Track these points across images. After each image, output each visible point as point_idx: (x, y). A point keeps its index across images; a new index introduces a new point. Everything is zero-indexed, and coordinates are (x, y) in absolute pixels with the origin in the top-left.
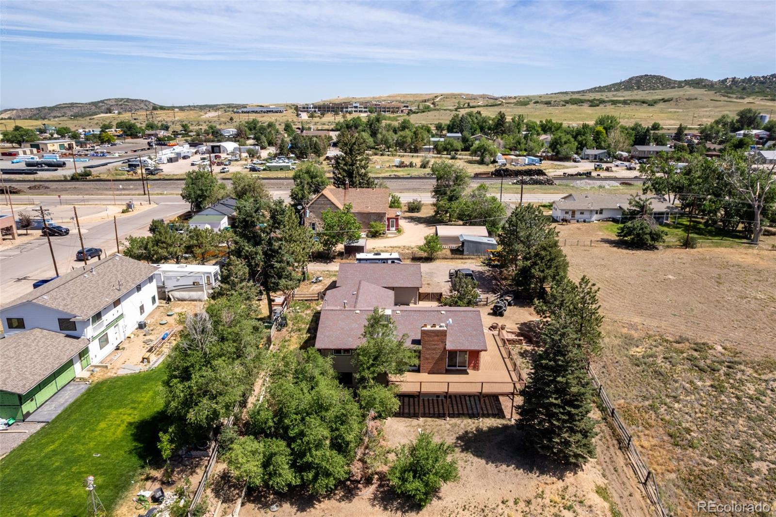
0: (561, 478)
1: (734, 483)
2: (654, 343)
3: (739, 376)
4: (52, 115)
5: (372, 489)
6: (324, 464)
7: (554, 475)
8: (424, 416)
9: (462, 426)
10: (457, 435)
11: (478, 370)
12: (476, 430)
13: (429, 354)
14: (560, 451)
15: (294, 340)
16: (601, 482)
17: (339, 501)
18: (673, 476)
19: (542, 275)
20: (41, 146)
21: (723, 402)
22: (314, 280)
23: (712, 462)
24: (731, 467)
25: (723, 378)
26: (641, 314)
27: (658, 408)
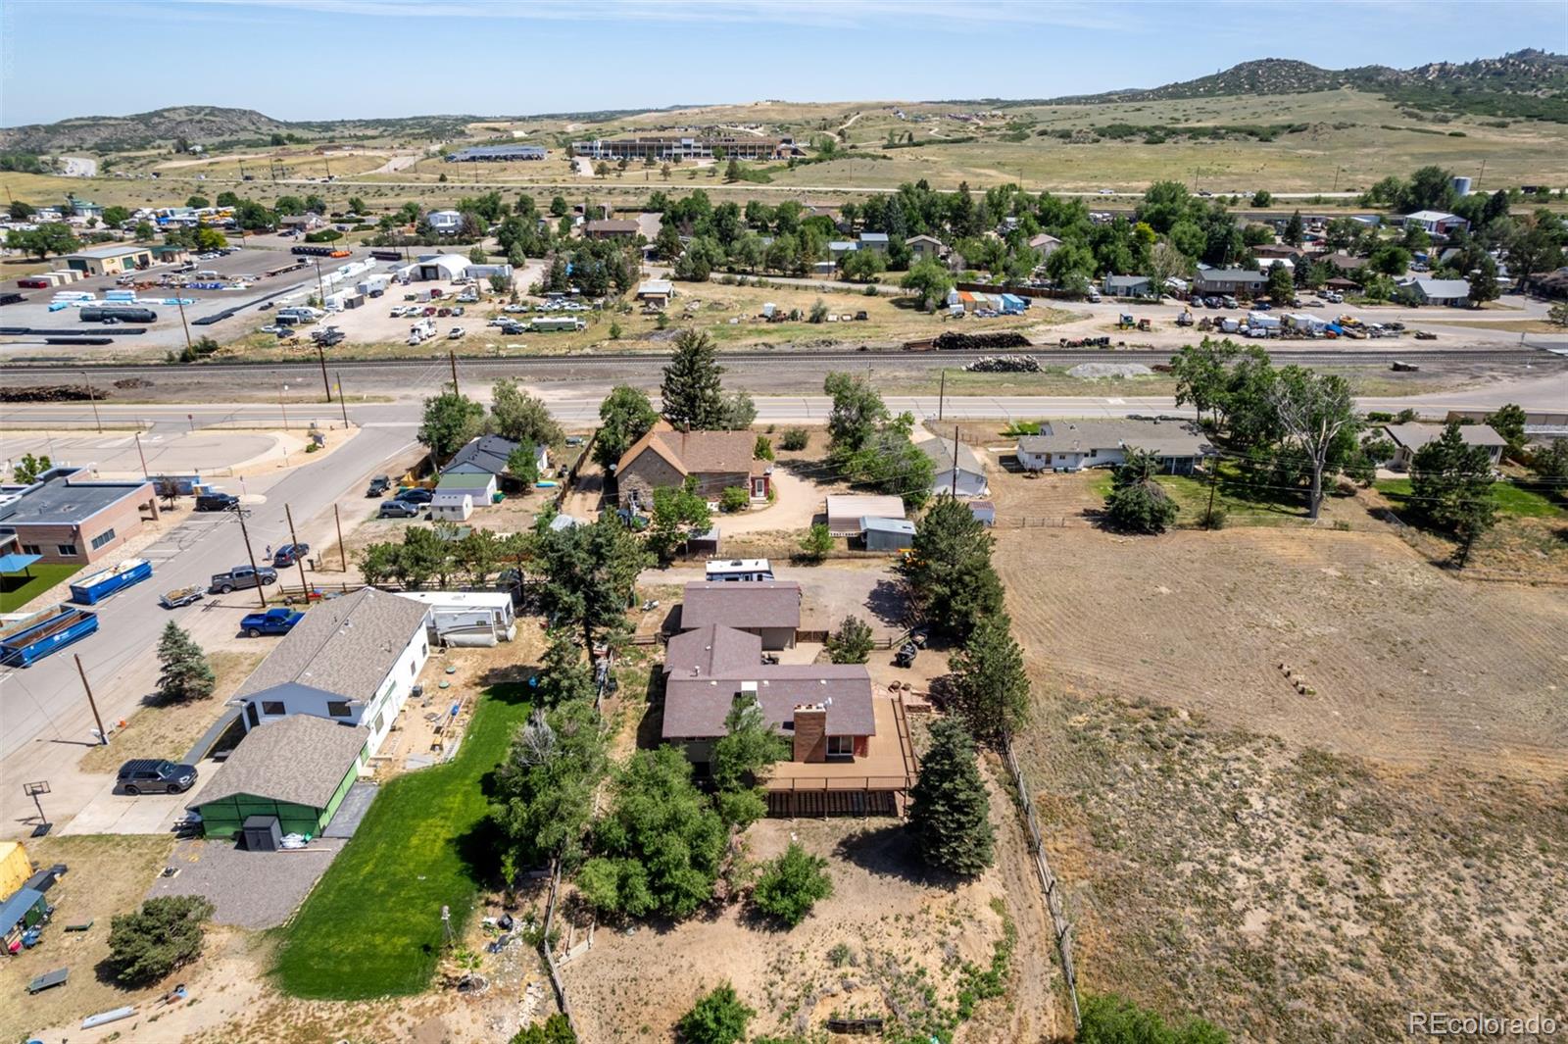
0: (953, 890)
1: (1150, 888)
2: (1103, 708)
3: (1196, 754)
4: (55, 143)
5: (737, 907)
6: (684, 885)
7: (945, 887)
8: (799, 815)
9: (844, 828)
10: (839, 840)
11: (866, 756)
12: (861, 834)
13: (804, 740)
14: (949, 862)
15: (630, 713)
16: (999, 893)
17: (702, 921)
18: (1085, 883)
19: (964, 608)
20: (89, 264)
21: (1167, 791)
22: (646, 607)
23: (1134, 865)
24: (1153, 870)
25: (1176, 758)
26: (1098, 660)
27: (1087, 800)
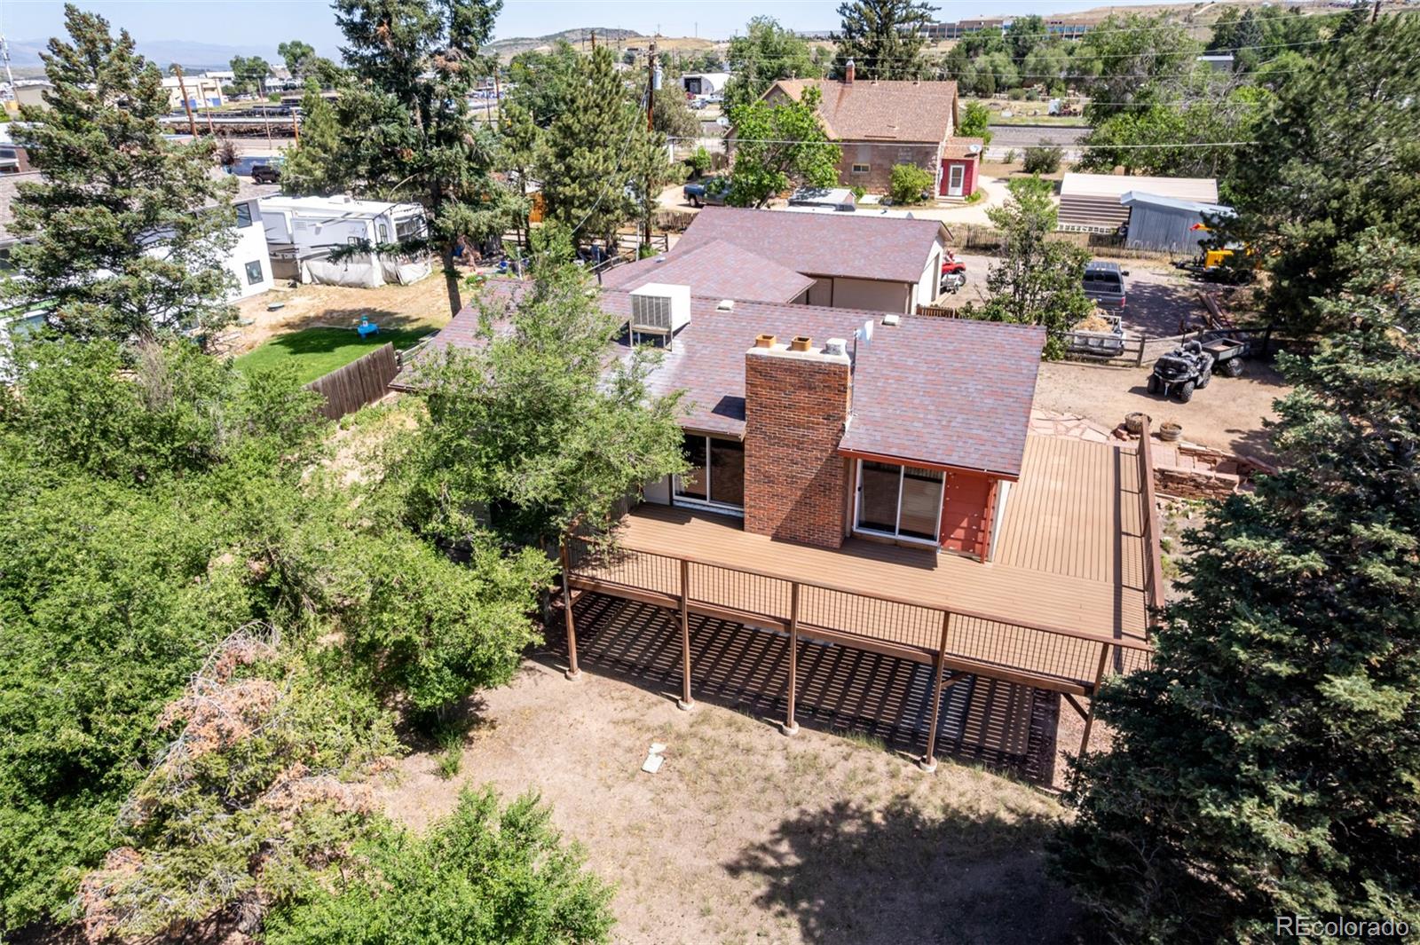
9: (837, 776)
10: (793, 815)
11: (982, 557)
12: (888, 812)
13: (776, 461)
